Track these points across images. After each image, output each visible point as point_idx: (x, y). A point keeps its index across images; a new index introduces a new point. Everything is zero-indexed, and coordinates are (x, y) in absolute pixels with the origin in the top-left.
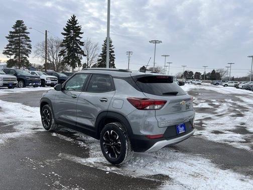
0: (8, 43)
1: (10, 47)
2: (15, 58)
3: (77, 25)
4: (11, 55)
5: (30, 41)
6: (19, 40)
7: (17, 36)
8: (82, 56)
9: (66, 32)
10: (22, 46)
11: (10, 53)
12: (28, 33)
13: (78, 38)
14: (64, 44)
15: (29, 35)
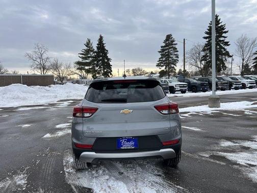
0: (160, 56)
1: (161, 59)
2: (166, 68)
3: (220, 25)
4: (162, 66)
5: (177, 51)
6: (168, 52)
7: (167, 49)
8: (227, 57)
9: (208, 35)
10: (171, 58)
11: (162, 64)
12: (176, 44)
13: (221, 39)
14: (206, 48)
15: (176, 46)
